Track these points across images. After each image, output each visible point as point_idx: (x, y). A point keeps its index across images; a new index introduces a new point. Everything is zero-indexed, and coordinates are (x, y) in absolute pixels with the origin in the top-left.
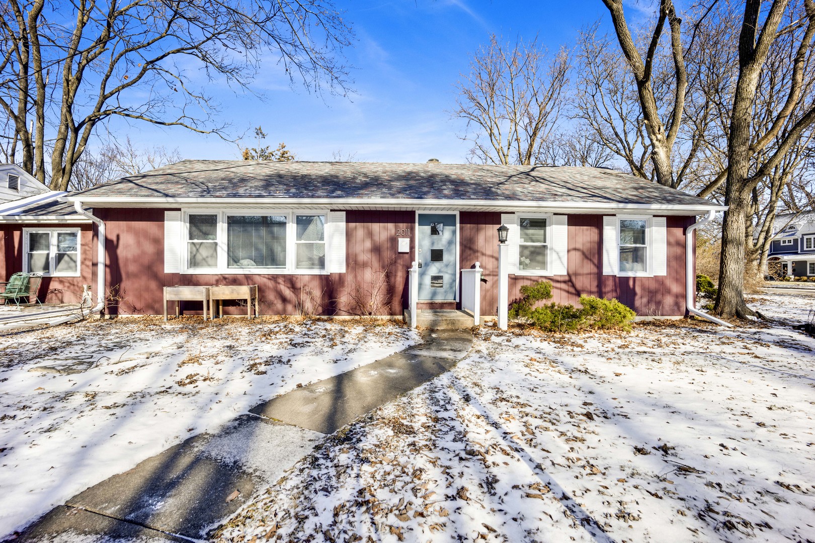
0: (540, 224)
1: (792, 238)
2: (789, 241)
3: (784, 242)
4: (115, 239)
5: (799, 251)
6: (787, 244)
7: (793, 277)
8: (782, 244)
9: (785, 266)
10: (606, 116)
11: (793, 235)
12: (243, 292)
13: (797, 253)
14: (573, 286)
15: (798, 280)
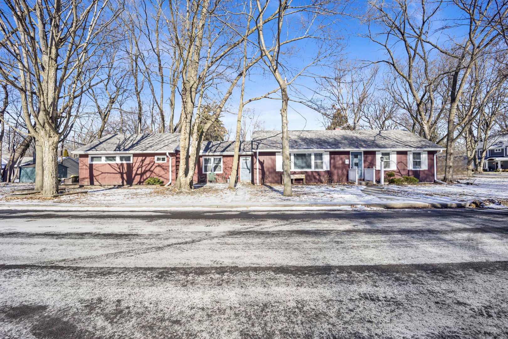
0: (388, 154)
1: (500, 148)
2: (499, 150)
3: (497, 150)
4: (262, 161)
5: (504, 155)
6: (498, 151)
7: (501, 169)
8: (495, 152)
9: (497, 163)
10: (399, 93)
11: (501, 146)
12: (303, 176)
13: (503, 156)
14: (400, 173)
15: (503, 171)
